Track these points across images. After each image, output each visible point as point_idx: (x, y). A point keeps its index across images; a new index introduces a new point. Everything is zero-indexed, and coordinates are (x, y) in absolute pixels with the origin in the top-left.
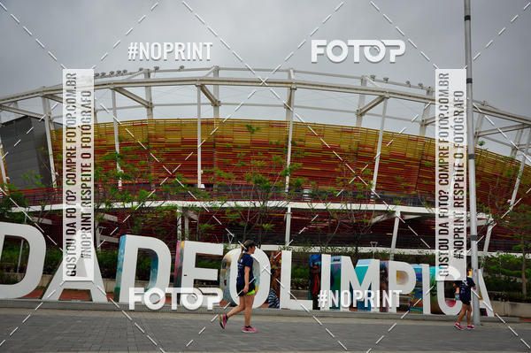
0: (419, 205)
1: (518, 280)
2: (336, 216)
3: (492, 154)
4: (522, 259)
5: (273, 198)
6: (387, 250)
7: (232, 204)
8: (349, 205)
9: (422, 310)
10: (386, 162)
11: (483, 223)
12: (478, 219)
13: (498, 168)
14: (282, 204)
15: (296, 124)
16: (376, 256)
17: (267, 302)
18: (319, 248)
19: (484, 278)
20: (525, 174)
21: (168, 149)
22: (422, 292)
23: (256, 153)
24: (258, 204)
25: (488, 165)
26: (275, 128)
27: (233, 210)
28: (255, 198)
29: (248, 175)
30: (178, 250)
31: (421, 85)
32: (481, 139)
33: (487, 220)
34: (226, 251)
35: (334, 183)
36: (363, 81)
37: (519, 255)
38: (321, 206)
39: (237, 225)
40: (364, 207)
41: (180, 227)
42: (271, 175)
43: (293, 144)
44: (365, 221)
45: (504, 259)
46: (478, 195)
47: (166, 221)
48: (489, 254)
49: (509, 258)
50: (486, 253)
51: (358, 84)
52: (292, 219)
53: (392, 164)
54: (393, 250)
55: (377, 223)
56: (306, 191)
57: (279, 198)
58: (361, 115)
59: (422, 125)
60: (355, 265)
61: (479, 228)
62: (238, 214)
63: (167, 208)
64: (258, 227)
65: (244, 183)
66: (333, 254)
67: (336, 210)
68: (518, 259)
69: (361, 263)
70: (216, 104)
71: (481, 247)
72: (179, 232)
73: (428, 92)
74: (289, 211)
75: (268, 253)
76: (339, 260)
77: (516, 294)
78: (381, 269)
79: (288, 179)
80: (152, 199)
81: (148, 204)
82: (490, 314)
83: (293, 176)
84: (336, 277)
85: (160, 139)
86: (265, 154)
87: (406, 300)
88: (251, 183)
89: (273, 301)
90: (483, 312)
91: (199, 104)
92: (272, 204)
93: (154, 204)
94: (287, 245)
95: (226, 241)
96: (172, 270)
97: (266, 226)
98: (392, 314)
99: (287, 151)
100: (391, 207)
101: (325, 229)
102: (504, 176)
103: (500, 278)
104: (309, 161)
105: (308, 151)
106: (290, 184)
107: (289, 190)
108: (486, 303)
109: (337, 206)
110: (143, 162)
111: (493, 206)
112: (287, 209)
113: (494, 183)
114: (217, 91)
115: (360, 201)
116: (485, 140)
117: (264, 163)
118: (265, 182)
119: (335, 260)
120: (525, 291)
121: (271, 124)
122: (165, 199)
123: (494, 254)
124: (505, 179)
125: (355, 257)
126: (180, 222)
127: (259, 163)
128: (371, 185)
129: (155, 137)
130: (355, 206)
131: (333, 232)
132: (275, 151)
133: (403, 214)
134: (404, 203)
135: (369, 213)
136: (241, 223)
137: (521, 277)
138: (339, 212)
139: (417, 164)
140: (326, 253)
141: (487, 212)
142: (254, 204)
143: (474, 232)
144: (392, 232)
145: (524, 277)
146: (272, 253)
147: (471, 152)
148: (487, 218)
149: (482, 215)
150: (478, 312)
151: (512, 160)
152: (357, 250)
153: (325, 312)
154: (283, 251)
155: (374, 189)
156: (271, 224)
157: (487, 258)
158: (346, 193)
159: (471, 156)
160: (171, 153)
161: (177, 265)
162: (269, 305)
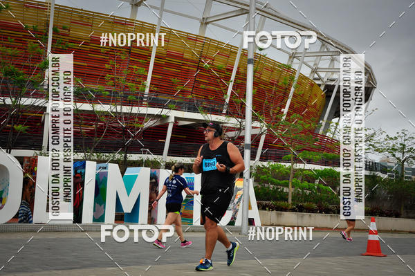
0: (195, 110)
1: (285, 190)
2: (103, 119)
3: (270, 61)
4: (290, 169)
5: (28, 95)
6: (158, 158)
8: (119, 107)
9: (192, 221)
10: (162, 62)
11: (257, 132)
12: (253, 127)
13: (275, 77)
14: (39, 102)
15: (58, 8)
16: (146, 164)
17: (16, 216)
18: (82, 154)
19: (254, 188)
20: (299, 83)
22: (192, 202)
23: (6, 38)
24: (8, 101)
25: (265, 71)
26: (31, 10)
28: (5, 94)
33: (261, 129)
35: (102, 80)
37: (288, 165)
38: (87, 107)
40: (135, 110)
42: (26, 67)
43: (55, 32)
44: (136, 125)
45: (274, 169)
46: (254, 102)
48: (260, 164)
49: (278, 168)
50: (257, 162)
53: (168, 65)
54: (165, 158)
55: (149, 128)
57: (36, 95)
59: (202, 24)
60: (123, 173)
61: (253, 136)
64: (9, 129)
66: (99, 162)
67: (104, 112)
68: (287, 169)
69: (130, 171)
71: (253, 157)
74: (48, 111)
75: (21, 160)
76: (105, 168)
77: (282, 203)
78: (151, 179)
82: (258, 222)
84: (101, 187)
86: (18, 40)
89: (25, 215)
90: (251, 222)
92: (26, 101)
94: (45, 150)
97: (19, 127)
99: (47, 39)
100: (165, 112)
101: (91, 133)
102: (280, 84)
103: (269, 188)
105: (71, 41)
108: (255, 213)
109: (105, 108)
111: (267, 115)
112: (45, 108)
113: (270, 91)
115: (132, 103)
117: (17, 51)
118: (18, 75)
120: (290, 201)
121: (26, 5)
123: (265, 164)
124: (280, 87)
125: (124, 165)
127: (10, 51)
128: (144, 86)
130: (126, 109)
131: (99, 136)
133: (177, 119)
134: (179, 108)
135: (142, 117)
137: (287, 186)
138: (107, 115)
139: (194, 66)
140: (90, 160)
141: (261, 122)
142: (4, 100)
143: (248, 140)
144: (165, 139)
145: (290, 186)
146: (26, 160)
147: (251, 56)
148: (261, 126)
149: (257, 124)
150: (246, 222)
151: (288, 68)
152: (125, 157)
153: (87, 225)
154: (39, 157)
155: (147, 90)
156: (26, 125)
157: (259, 168)
158: (116, 93)
159: (250, 61)
162: (19, 219)
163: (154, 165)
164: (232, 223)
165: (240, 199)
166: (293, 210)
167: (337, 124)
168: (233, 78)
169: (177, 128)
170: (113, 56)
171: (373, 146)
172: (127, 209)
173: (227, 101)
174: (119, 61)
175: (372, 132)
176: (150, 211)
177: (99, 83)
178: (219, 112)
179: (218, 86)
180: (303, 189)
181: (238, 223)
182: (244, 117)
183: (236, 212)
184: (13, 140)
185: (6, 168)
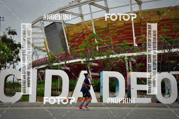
5: (174, 47)
17: (177, 100)
21: (118, 29)
23: (163, 25)
24: (166, 51)
26: (173, 10)
28: (165, 48)
30: (128, 76)
41: (127, 66)
42: (172, 35)
47: (120, 64)
63: (121, 58)
64: (168, 63)
70: (140, 3)
72: (127, 68)
75: (175, 75)
80: (113, 54)
81: (111, 56)
85: (114, 25)
86: (168, 25)
91: (131, 5)
92: (174, 50)
93: (114, 56)
96: (126, 87)
97: (172, 62)
110: (107, 37)
117: (168, 30)
118: (170, 39)
121: (171, 9)
122: (119, 53)
126: (127, 64)
127: (165, 30)
129: (111, 24)
132: (173, 22)
142: (164, 51)
146: (177, 76)
156: (175, 60)
160: (119, 31)
161: (128, 84)
162: (178, 102)
184: (170, 67)
185: (169, 79)
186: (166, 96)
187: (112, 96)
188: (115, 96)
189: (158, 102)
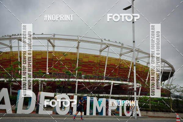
0: (119, 81)
1: (148, 104)
2: (92, 84)
3: (141, 65)
5: (72, 78)
6: (109, 95)
7: (58, 80)
8: (96, 80)
9: (119, 115)
10: (109, 67)
11: (138, 86)
13: (143, 69)
14: (74, 80)
15: (80, 54)
16: (105, 97)
17: (68, 113)
18: (86, 94)
19: (138, 104)
21: (37, 61)
22: (119, 109)
23: (66, 63)
24: (67, 80)
25: (140, 68)
27: (58, 82)
28: (66, 78)
29: (63, 70)
30: (39, 95)
31: (120, 42)
32: (138, 60)
34: (55, 95)
35: (92, 73)
36: (102, 40)
38: (87, 81)
39: (59, 87)
40: (101, 81)
41: (40, 87)
42: (71, 70)
43: (79, 60)
44: (102, 86)
45: (144, 98)
48: (140, 96)
49: (146, 98)
50: (139, 96)
51: (100, 41)
52: (78, 85)
53: (110, 67)
54: (111, 95)
55: (105, 86)
56: (83, 76)
57: (74, 78)
58: (101, 51)
59: (120, 55)
60: (98, 100)
61: (137, 88)
62: (60, 83)
63: (36, 81)
64: (66, 87)
65: (62, 72)
66: (91, 97)
68: (148, 98)
69: (100, 100)
70: (54, 46)
71: (137, 94)
72: (40, 89)
73: (122, 45)
74: (77, 82)
75: (69, 96)
77: (148, 109)
78: (106, 102)
79: (77, 71)
82: (140, 115)
83: (78, 71)
84: (92, 104)
85: (34, 57)
86: (69, 63)
87: (114, 112)
88: (65, 73)
89: (71, 112)
90: (138, 115)
91: (48, 46)
92: (71, 80)
94: (76, 93)
95: (56, 92)
97: (69, 87)
98: (109, 116)
99: (77, 62)
100: (110, 81)
102: (145, 72)
104: (84, 66)
105: (83, 62)
106: (77, 73)
107: (77, 75)
108: (139, 112)
109: (92, 81)
113: (142, 74)
114: (54, 42)
115: (100, 79)
116: (139, 61)
117: (69, 66)
119: (91, 99)
120: (150, 108)
121: (72, 53)
122: (35, 78)
123: (142, 96)
125: (98, 97)
126: (40, 85)
130: (99, 81)
131: (91, 89)
132: (73, 62)
133: (114, 83)
134: (114, 80)
135: (103, 83)
136: (61, 86)
138: (93, 83)
139: (118, 68)
140: (89, 96)
141: (139, 83)
142: (65, 80)
143: (135, 89)
144: (110, 89)
145: (150, 103)
146: (71, 96)
147: (135, 64)
148: (139, 85)
149: (138, 84)
150: (136, 115)
151: (147, 67)
152: (99, 95)
153: (88, 116)
154: (74, 96)
155: (105, 75)
156: (71, 86)
157: (140, 98)
158: (96, 76)
159: (134, 65)
160: (38, 62)
161: (38, 100)
163: (107, 97)
164: (132, 115)
165: (134, 108)
166: (151, 111)
167: (164, 83)
168: (130, 71)
169: (114, 86)
170: (94, 66)
171: (176, 90)
172: (99, 111)
173: (129, 77)
174: (96, 67)
175: (175, 86)
176: (106, 112)
177: (91, 74)
178: (126, 81)
179: (125, 73)
180: (154, 104)
181: (134, 115)
182: (133, 82)
183: (133, 112)
185: (65, 98)
186: (63, 109)
187: (26, 108)
188: (27, 109)
189: (57, 114)
